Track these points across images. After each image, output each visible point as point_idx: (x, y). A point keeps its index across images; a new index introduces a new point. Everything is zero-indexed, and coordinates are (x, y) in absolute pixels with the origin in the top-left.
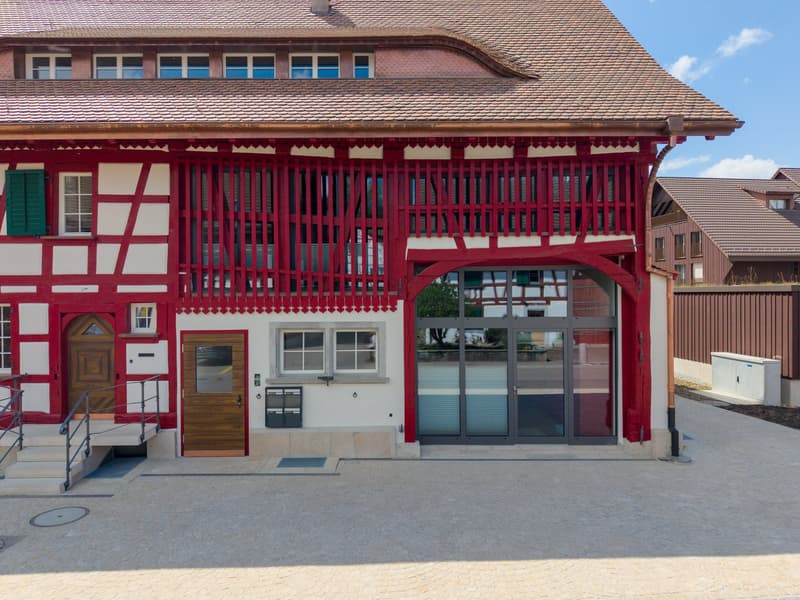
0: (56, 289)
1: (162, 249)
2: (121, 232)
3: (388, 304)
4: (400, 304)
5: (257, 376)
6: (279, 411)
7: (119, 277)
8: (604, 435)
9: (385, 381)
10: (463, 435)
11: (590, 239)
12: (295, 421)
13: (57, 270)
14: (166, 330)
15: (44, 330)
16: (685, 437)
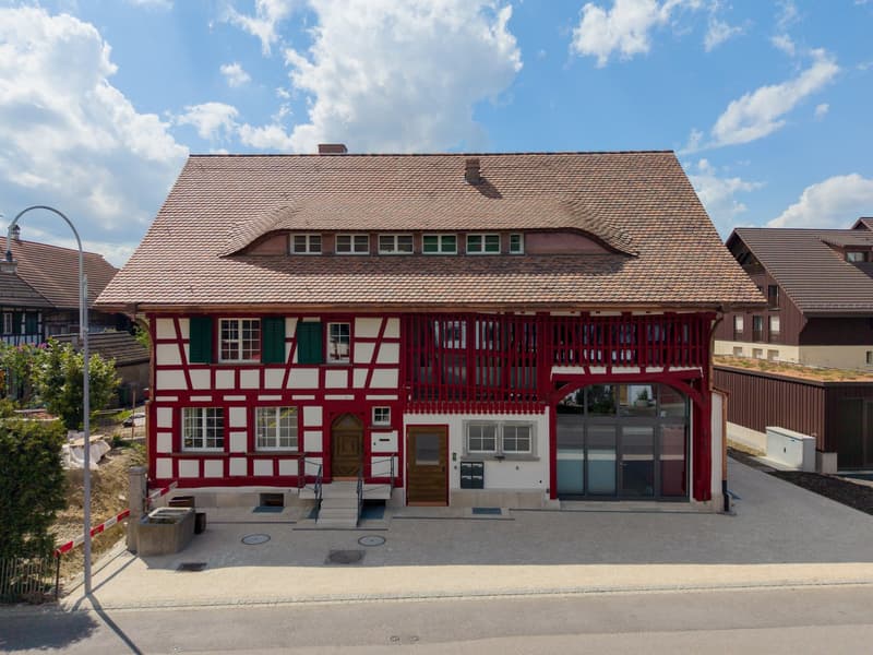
0: (327, 397)
1: (395, 372)
2: (369, 361)
3: (539, 409)
4: (547, 409)
5: (455, 454)
6: (469, 477)
7: (368, 390)
8: (680, 496)
9: (537, 459)
10: (586, 494)
11: (672, 369)
12: (479, 484)
13: (328, 385)
14: (397, 424)
15: (319, 423)
16: (735, 497)
